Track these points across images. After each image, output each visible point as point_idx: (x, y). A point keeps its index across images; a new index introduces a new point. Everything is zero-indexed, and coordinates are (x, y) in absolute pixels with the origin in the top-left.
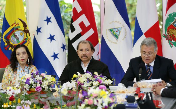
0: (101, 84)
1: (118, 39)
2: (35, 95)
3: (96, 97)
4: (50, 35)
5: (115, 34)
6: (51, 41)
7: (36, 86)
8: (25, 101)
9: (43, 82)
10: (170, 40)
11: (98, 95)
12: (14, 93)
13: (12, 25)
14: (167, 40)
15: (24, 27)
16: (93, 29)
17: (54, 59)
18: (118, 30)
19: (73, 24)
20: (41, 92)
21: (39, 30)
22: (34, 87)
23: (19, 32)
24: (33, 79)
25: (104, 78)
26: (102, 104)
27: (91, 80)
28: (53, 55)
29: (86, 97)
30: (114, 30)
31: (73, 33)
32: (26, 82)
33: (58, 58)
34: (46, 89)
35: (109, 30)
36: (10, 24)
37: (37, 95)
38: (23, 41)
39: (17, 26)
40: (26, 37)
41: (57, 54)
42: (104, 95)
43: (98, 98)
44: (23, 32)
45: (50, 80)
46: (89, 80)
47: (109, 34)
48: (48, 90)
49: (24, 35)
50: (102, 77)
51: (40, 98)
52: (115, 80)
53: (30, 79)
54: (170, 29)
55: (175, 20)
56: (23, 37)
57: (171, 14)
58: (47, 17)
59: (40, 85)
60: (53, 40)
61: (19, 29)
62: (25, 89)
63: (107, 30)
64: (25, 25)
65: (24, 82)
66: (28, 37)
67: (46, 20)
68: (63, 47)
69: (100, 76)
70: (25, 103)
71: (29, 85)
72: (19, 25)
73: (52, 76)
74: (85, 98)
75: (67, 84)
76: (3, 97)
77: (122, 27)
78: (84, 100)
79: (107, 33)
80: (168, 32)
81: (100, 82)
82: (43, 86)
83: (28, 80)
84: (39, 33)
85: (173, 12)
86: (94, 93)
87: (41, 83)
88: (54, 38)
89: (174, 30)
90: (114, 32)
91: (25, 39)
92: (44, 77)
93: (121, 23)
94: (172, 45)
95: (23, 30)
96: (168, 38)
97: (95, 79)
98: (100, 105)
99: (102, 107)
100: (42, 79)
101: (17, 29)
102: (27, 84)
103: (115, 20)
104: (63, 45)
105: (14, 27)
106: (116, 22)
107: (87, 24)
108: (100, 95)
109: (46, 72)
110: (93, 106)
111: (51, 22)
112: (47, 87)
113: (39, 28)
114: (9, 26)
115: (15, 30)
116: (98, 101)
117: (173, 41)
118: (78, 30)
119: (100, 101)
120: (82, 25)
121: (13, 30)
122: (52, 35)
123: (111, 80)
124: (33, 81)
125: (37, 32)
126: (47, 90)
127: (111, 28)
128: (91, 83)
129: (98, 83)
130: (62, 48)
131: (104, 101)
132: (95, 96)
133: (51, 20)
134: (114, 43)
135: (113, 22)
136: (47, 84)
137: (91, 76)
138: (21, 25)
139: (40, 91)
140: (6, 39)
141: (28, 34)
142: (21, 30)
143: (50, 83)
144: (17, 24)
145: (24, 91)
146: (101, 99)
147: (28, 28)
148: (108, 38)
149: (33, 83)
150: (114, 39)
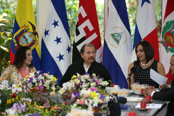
0: (98, 85)
1: (119, 43)
2: (37, 93)
3: (87, 98)
4: (57, 38)
5: (117, 39)
6: (58, 43)
7: (39, 85)
8: (26, 98)
9: (45, 81)
10: (166, 46)
11: (89, 96)
12: (17, 91)
13: (22, 27)
14: (163, 46)
15: (33, 29)
16: (96, 33)
17: (60, 60)
18: (119, 35)
19: (78, 28)
20: (43, 91)
21: (46, 33)
22: (37, 86)
23: (28, 34)
24: (35, 78)
25: (102, 79)
26: (92, 105)
27: (89, 81)
28: (59, 56)
29: (78, 98)
30: (115, 35)
31: (78, 36)
32: (29, 81)
33: (63, 59)
34: (48, 87)
35: (110, 35)
36: (20, 26)
37: (39, 94)
38: (31, 42)
39: (27, 28)
40: (34, 39)
41: (63, 56)
42: (94, 96)
43: (89, 99)
44: (32, 34)
45: (52, 80)
46: (87, 81)
47: (111, 38)
48: (50, 88)
49: (32, 36)
50: (99, 79)
51: (41, 96)
52: (111, 82)
53: (33, 78)
54: (167, 36)
55: (172, 27)
56: (32, 38)
57: (168, 22)
58: (55, 21)
59: (42, 84)
60: (59, 43)
61: (28, 31)
62: (29, 87)
63: (109, 35)
64: (34, 28)
65: (27, 81)
66: (36, 38)
67: (53, 24)
68: (69, 49)
69: (97, 78)
70: (26, 100)
71: (32, 84)
72: (28, 28)
73: (54, 76)
74: (76, 98)
75: (67, 84)
76: (7, 94)
77: (123, 33)
78: (76, 100)
79: (109, 38)
80: (165, 39)
81: (97, 83)
82: (45, 85)
83: (31, 79)
84: (47, 35)
85: (170, 20)
86: (86, 94)
87: (43, 82)
88: (61, 40)
89: (171, 37)
90: (115, 37)
91: (34, 41)
92: (46, 77)
93: (122, 29)
94: (168, 51)
95: (32, 32)
96: (165, 44)
97: (93, 80)
98: (91, 105)
99: (92, 107)
100: (45, 78)
101: (26, 31)
102: (30, 83)
103: (116, 26)
104: (68, 47)
105: (24, 29)
106: (118, 27)
107: (91, 28)
108: (90, 96)
109: (48, 72)
110: (84, 106)
111: (58, 25)
112: (49, 86)
113: (47, 30)
114: (20, 28)
115: (25, 32)
116: (88, 102)
117: (169, 47)
118: (83, 34)
119: (91, 101)
120: (86, 29)
121: (23, 32)
122: (59, 38)
123: (107, 82)
124: (36, 80)
125: (45, 34)
126: (48, 89)
127: (112, 33)
128: (88, 83)
129: (95, 84)
130: (67, 50)
131: (94, 102)
132: (87, 96)
133: (58, 24)
134: (115, 47)
135: (115, 27)
136: (49, 83)
137: (89, 77)
138: (31, 27)
139: (41, 90)
140: (16, 40)
141: (36, 36)
142: (30, 32)
143: (51, 82)
144: (27, 26)
145: (28, 89)
146: (92, 100)
147: (36, 30)
148: (109, 42)
149: (36, 82)
150: (115, 43)
